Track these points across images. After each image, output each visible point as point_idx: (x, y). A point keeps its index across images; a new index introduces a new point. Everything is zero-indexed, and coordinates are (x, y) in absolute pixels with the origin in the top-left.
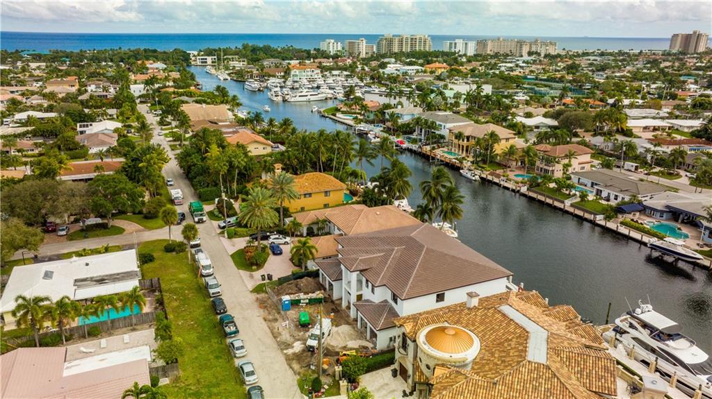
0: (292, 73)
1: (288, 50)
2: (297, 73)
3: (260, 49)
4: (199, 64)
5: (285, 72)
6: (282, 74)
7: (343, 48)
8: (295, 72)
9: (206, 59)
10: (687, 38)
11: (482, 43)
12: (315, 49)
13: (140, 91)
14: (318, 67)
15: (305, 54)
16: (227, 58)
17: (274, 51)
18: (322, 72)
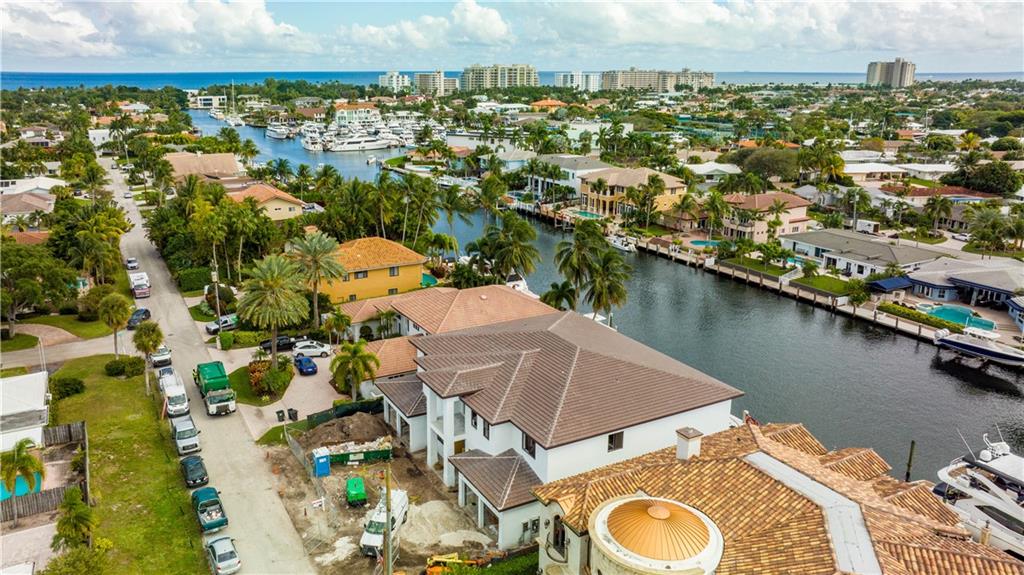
0: (338, 114)
1: (332, 87)
2: (345, 114)
3: (291, 86)
4: (200, 107)
5: (327, 114)
6: (323, 116)
7: (412, 84)
8: (343, 113)
9: (211, 100)
10: (889, 68)
11: (609, 76)
12: (371, 86)
13: (104, 138)
14: (375, 106)
15: (357, 92)
16: (242, 99)
17: (312, 88)
18: (381, 113)
